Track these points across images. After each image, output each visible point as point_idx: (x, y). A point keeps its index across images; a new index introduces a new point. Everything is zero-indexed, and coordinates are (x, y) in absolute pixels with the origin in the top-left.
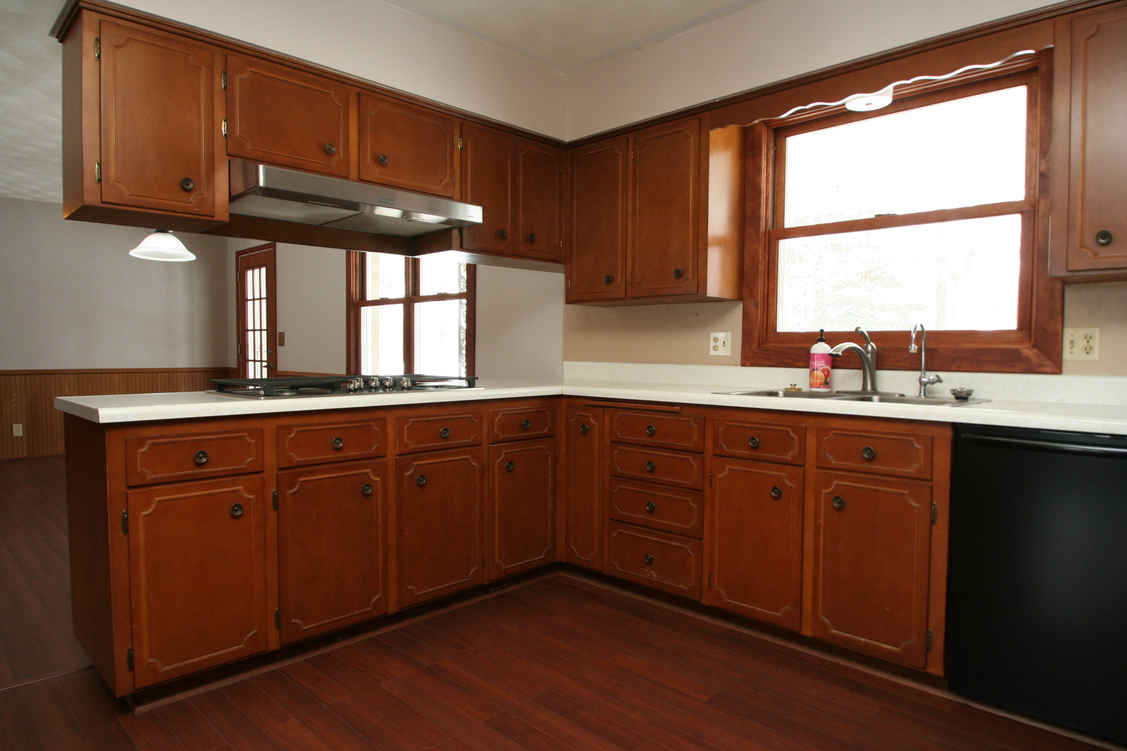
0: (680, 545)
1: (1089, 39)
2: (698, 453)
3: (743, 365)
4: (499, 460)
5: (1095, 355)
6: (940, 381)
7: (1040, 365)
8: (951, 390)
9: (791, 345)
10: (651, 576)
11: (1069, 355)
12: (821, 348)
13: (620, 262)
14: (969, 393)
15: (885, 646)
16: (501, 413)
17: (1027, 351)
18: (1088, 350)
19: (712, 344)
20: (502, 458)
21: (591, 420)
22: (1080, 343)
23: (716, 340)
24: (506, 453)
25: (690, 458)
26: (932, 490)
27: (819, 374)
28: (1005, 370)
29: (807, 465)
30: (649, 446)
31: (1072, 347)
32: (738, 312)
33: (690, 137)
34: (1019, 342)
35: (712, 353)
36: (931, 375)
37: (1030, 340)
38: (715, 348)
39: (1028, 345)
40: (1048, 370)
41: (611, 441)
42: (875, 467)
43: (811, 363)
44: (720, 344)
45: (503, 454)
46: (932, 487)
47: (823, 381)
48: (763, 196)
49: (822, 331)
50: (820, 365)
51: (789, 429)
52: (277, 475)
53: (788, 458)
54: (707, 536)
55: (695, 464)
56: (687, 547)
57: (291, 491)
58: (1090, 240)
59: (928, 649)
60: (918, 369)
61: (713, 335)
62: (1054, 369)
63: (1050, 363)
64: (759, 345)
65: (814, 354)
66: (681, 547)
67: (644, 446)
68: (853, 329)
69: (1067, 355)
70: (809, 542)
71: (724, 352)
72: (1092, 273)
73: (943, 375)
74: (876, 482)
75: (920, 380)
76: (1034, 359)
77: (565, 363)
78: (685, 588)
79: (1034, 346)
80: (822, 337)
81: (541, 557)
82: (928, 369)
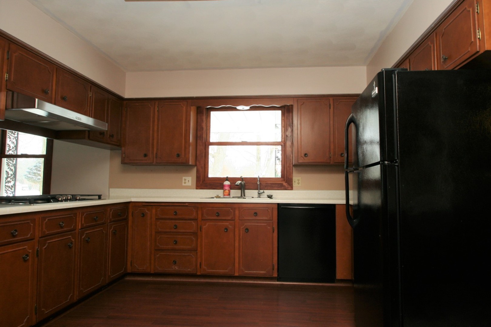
0: (188, 254)
1: (301, 105)
2: (195, 220)
3: (197, 189)
4: (112, 230)
5: (300, 185)
6: (264, 193)
7: (288, 188)
8: (267, 195)
9: (214, 182)
10: (175, 268)
11: (295, 185)
12: (227, 183)
13: (151, 149)
14: (272, 196)
15: (261, 272)
16: (112, 210)
17: (285, 184)
18: (298, 183)
19: (183, 181)
20: (112, 229)
21: (146, 211)
22: (297, 182)
23: (185, 180)
24: (114, 227)
25: (192, 222)
26: (273, 223)
27: (227, 191)
28: (279, 189)
29: (236, 220)
30: (174, 219)
31: (295, 183)
32: (195, 170)
33: (183, 107)
34: (282, 181)
35: (184, 184)
36: (262, 191)
37: (285, 181)
38: (185, 183)
39: (284, 182)
40: (290, 189)
41: (156, 219)
42: (257, 218)
43: (224, 188)
44: (187, 181)
45: (113, 227)
46: (273, 222)
47: (228, 194)
48: (204, 130)
49: (227, 177)
50: (227, 188)
51: (230, 209)
52: (39, 240)
53: (229, 218)
54: (199, 249)
55: (195, 224)
56: (191, 254)
57: (44, 247)
58: (303, 155)
59: (273, 269)
60: (258, 189)
61: (184, 178)
62: (291, 189)
63: (290, 187)
64: (203, 182)
65: (225, 185)
66: (189, 255)
67: (172, 219)
68: (240, 177)
69: (294, 185)
70: (237, 244)
71: (189, 184)
72: (305, 164)
73: (265, 191)
74: (258, 223)
75: (258, 192)
76: (286, 186)
77: (111, 189)
78: (191, 270)
79: (286, 182)
80: (227, 179)
81: (122, 271)
82: (260, 189)
